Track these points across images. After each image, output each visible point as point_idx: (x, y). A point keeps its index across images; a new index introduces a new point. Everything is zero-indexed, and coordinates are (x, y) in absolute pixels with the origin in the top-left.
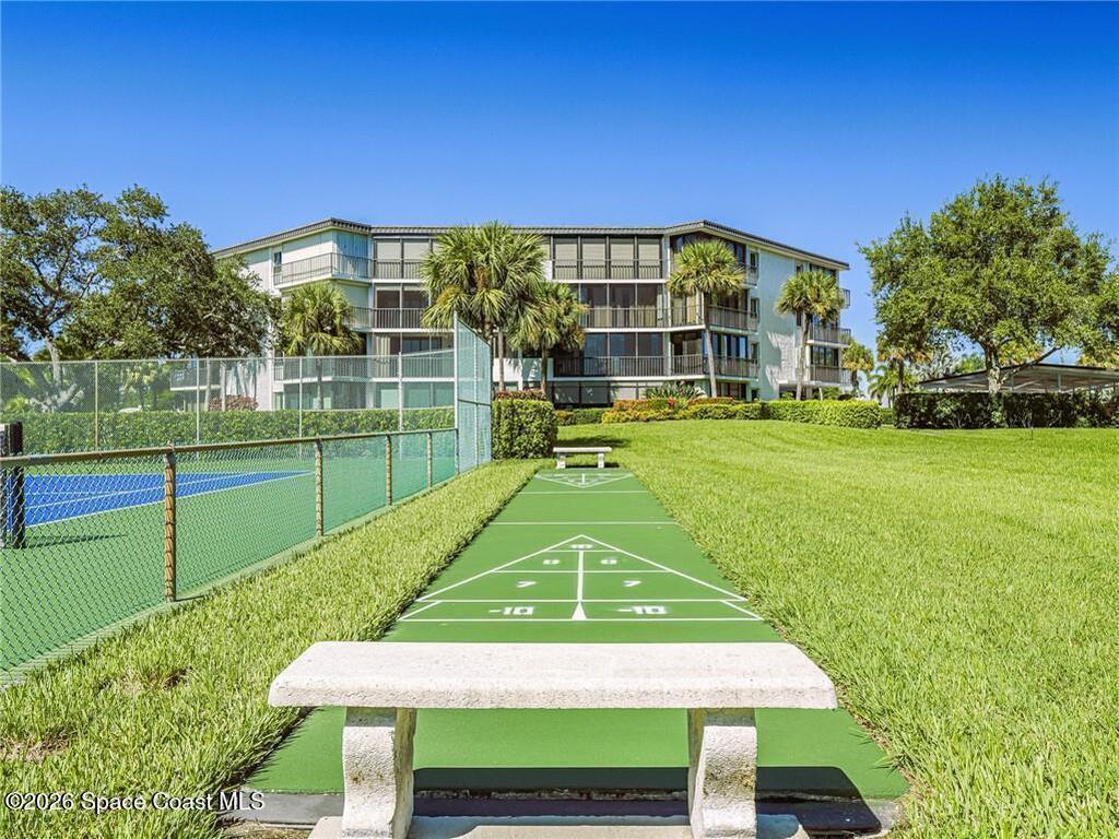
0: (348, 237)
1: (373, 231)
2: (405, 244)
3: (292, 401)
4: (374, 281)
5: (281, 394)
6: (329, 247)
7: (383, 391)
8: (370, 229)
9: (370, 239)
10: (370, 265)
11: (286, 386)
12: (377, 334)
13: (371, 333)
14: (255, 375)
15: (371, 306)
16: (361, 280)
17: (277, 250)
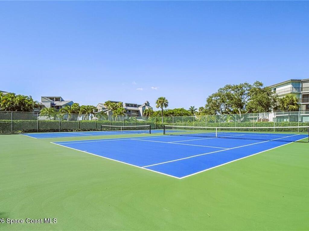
0: (295, 83)
1: (302, 81)
2: (303, 84)
3: (278, 120)
4: (302, 92)
5: (275, 118)
6: (290, 86)
7: (303, 117)
8: (301, 80)
9: (300, 83)
10: (300, 89)
11: (277, 117)
12: (302, 104)
13: (300, 104)
14: (268, 115)
15: (300, 98)
16: (298, 92)
17: (275, 88)
